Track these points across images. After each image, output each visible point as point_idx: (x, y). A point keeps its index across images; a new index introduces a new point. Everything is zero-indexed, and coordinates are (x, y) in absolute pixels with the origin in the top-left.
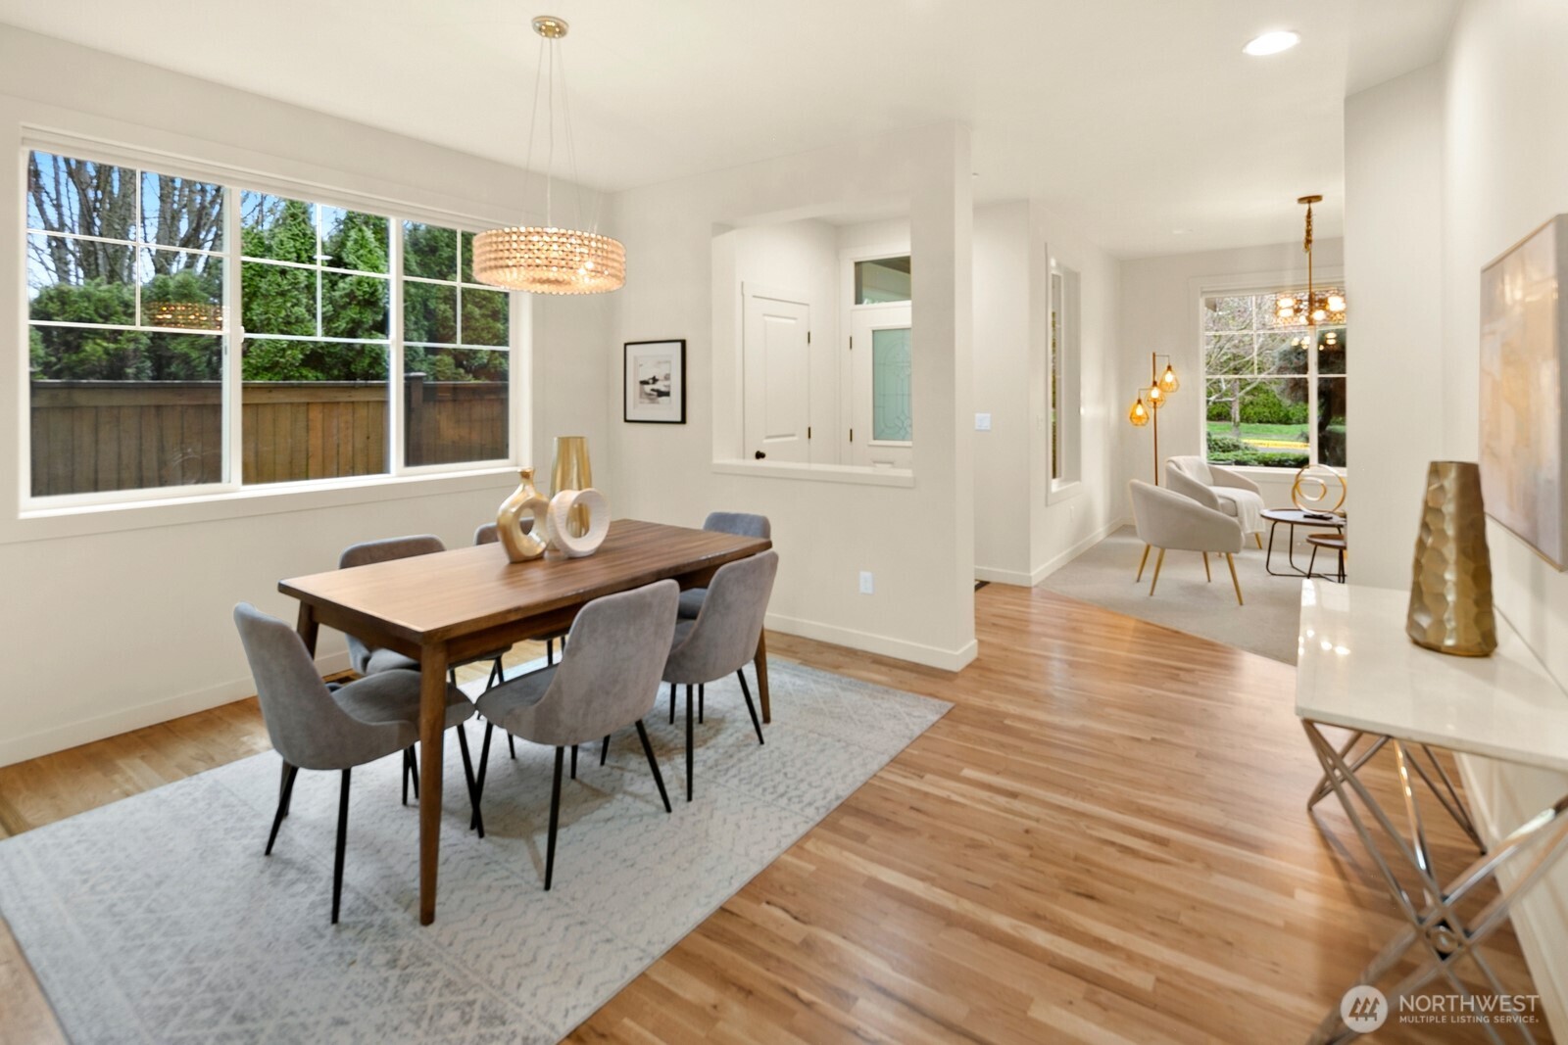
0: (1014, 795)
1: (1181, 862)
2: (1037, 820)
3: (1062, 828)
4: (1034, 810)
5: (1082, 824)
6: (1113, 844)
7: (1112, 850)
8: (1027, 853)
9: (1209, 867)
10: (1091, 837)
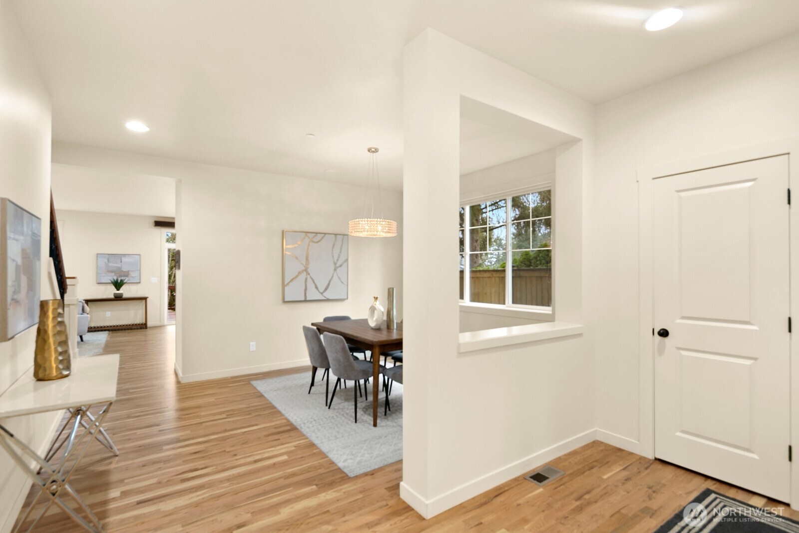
0: (256, 461)
1: (172, 478)
2: (236, 460)
3: (225, 463)
4: (242, 461)
5: (220, 468)
6: (202, 469)
7: (201, 467)
8: (227, 451)
9: (160, 483)
10: (212, 466)
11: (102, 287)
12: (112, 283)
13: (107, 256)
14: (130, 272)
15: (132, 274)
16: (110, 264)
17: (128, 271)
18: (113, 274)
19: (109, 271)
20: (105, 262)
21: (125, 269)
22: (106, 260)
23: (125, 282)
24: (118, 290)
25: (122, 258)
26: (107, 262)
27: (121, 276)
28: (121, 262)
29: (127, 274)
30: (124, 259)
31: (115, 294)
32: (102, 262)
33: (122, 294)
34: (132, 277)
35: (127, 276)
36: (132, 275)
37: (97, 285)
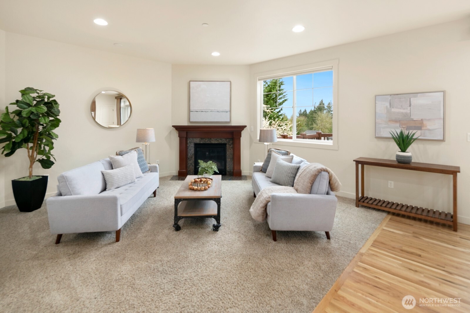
11: (382, 144)
12: (393, 138)
13: (389, 98)
14: (425, 122)
15: (429, 125)
16: (393, 110)
17: (422, 120)
18: (398, 125)
19: (391, 121)
20: (387, 107)
21: (416, 116)
22: (388, 104)
23: (414, 137)
24: (403, 150)
25: (412, 99)
26: (389, 107)
27: (408, 128)
28: (410, 106)
29: (420, 124)
30: (415, 101)
31: (398, 156)
32: (382, 106)
33: (410, 157)
34: (429, 130)
35: (419, 128)
36: (429, 127)
37: (376, 140)
